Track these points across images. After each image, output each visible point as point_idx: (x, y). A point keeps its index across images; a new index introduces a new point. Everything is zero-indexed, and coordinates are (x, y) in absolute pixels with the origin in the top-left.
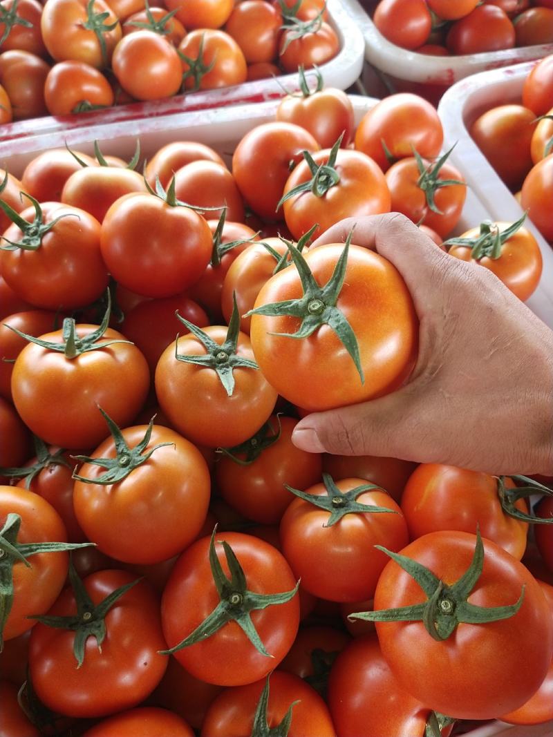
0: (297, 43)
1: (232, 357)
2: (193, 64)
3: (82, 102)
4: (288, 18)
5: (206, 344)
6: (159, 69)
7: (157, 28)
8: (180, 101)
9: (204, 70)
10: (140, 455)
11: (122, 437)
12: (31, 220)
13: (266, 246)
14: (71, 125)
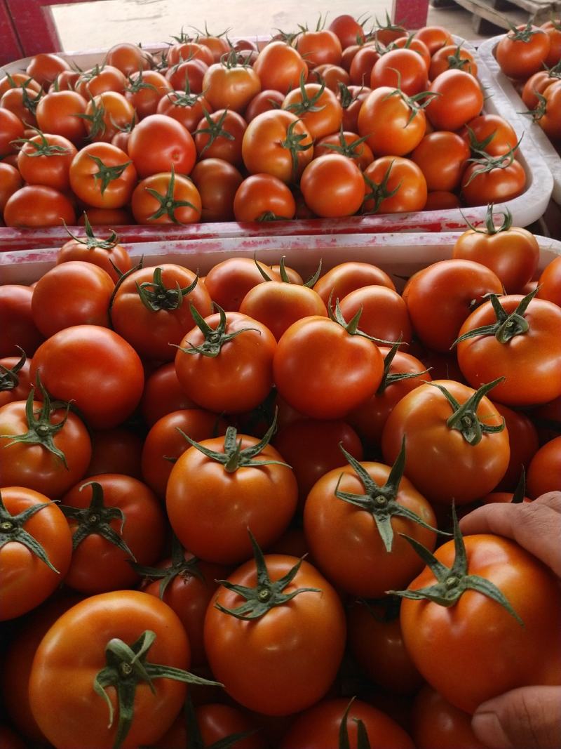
0: (484, 176)
1: (391, 503)
2: (376, 188)
3: (267, 213)
4: (476, 151)
5: (366, 484)
6: (344, 190)
7: (347, 151)
8: (358, 221)
9: (386, 195)
10: (281, 591)
11: (265, 567)
12: (214, 326)
13: (443, 390)
14: (253, 232)
